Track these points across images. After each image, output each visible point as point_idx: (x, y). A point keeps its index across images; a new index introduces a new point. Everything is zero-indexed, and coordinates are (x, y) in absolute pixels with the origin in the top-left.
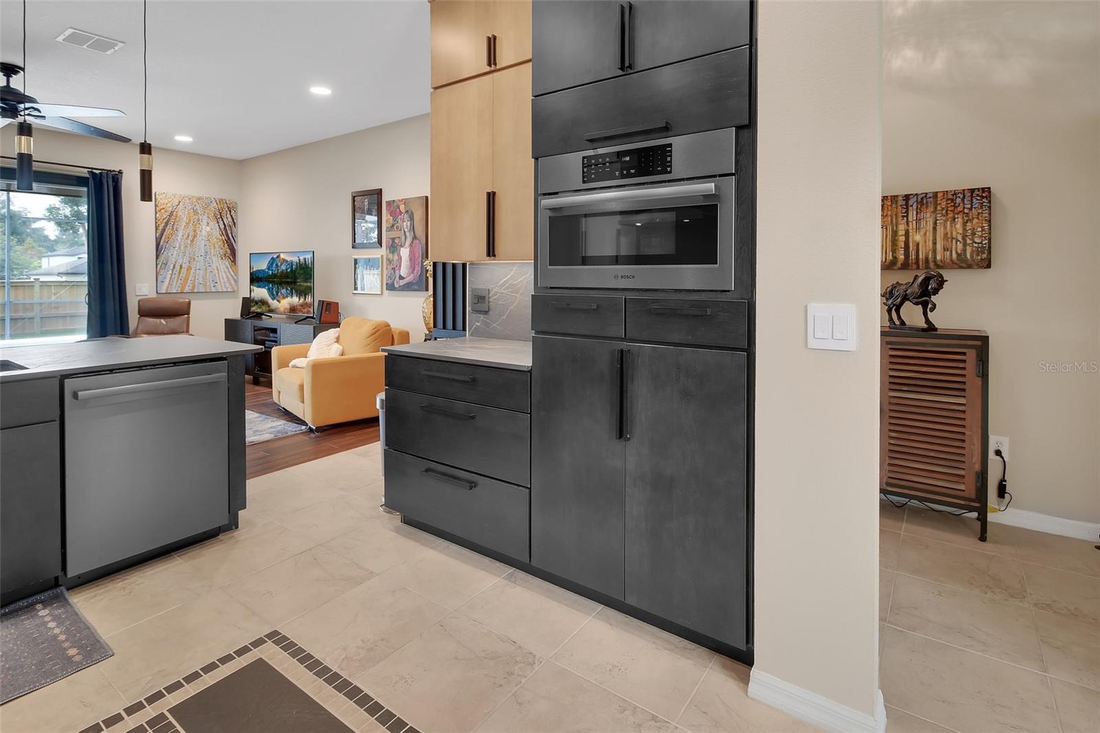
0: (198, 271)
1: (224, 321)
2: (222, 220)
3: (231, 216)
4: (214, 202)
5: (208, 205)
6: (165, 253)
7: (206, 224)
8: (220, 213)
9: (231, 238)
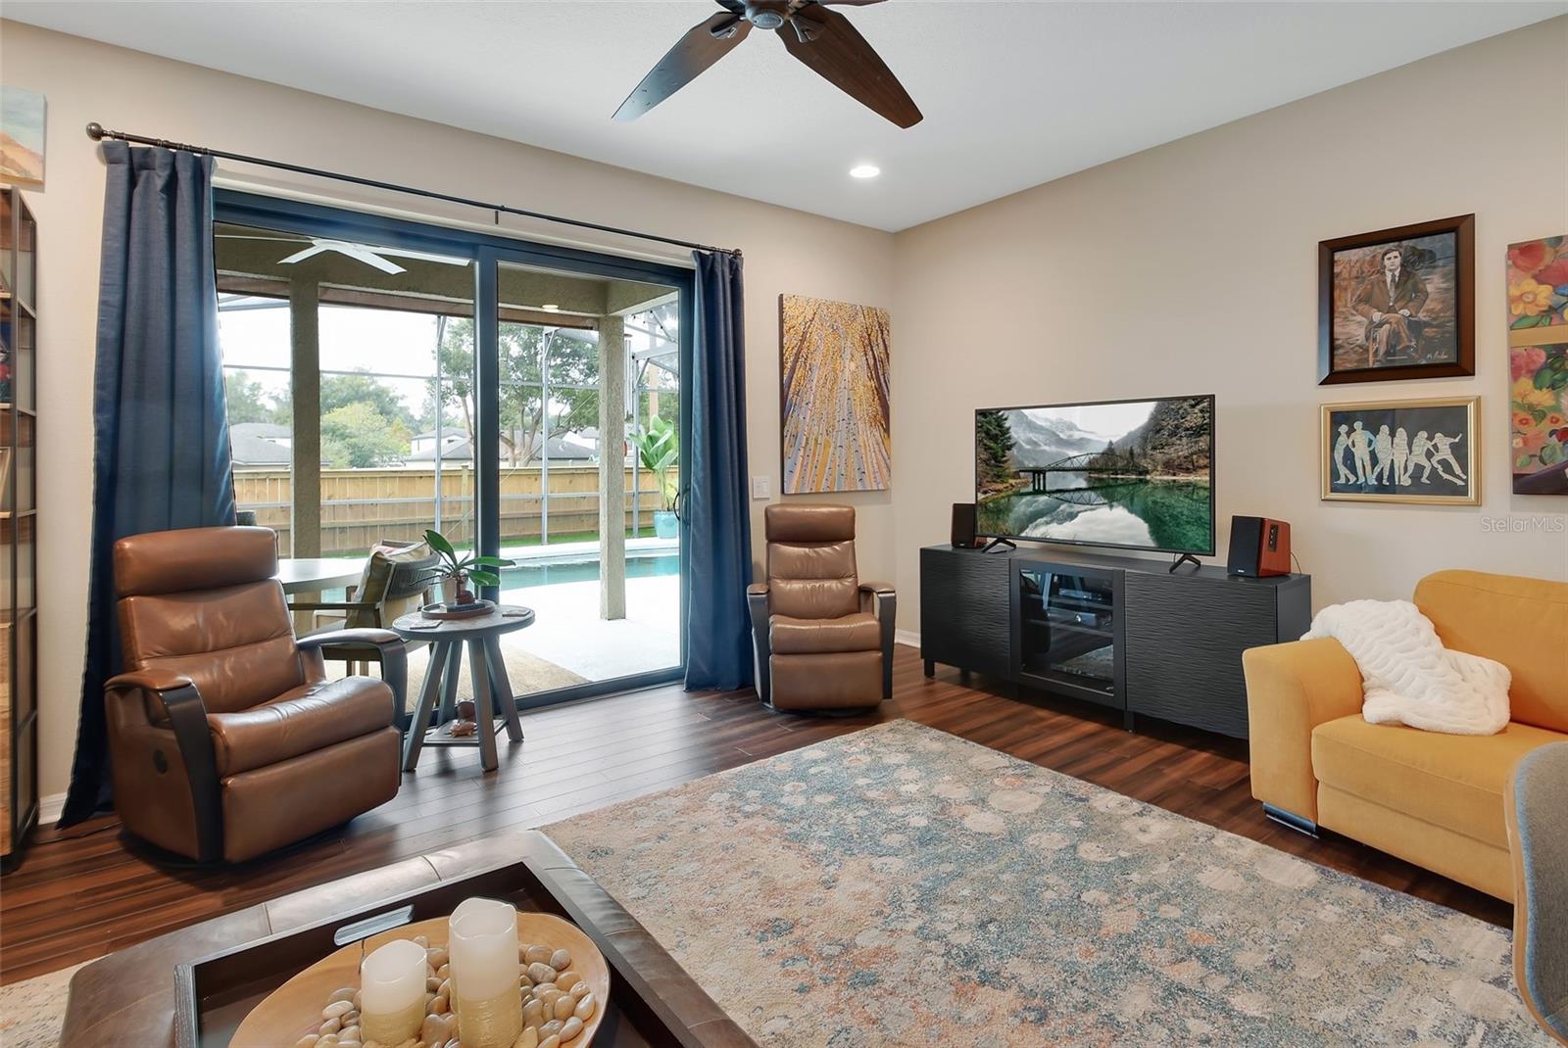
0: (838, 449)
1: (919, 552)
2: (872, 350)
3: (884, 341)
4: (860, 314)
5: (854, 318)
6: (795, 414)
7: (849, 356)
8: (869, 335)
9: (884, 384)
